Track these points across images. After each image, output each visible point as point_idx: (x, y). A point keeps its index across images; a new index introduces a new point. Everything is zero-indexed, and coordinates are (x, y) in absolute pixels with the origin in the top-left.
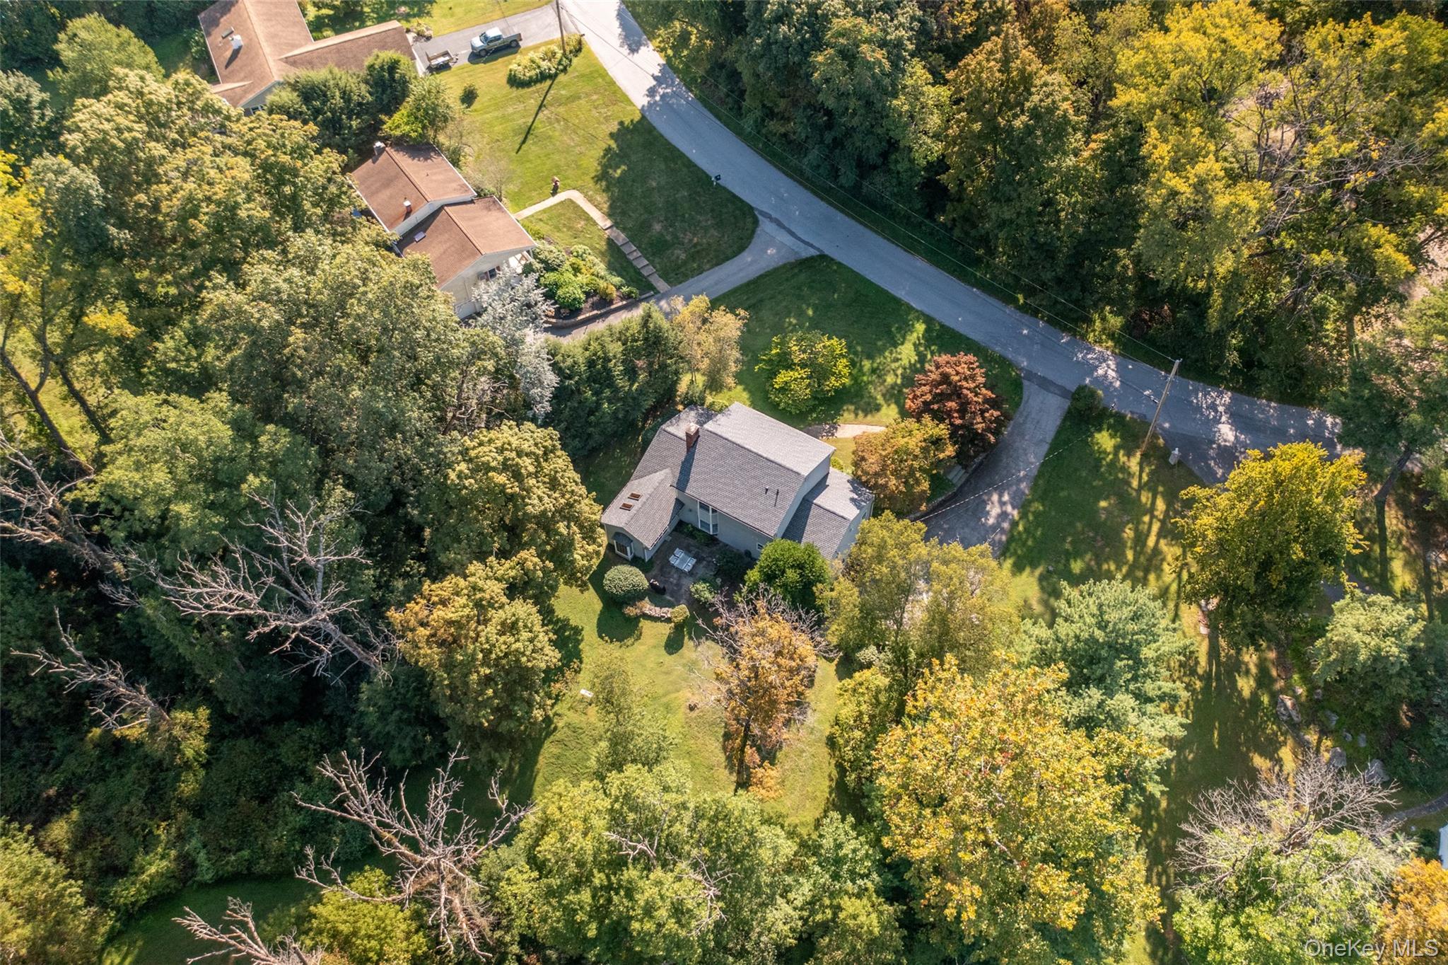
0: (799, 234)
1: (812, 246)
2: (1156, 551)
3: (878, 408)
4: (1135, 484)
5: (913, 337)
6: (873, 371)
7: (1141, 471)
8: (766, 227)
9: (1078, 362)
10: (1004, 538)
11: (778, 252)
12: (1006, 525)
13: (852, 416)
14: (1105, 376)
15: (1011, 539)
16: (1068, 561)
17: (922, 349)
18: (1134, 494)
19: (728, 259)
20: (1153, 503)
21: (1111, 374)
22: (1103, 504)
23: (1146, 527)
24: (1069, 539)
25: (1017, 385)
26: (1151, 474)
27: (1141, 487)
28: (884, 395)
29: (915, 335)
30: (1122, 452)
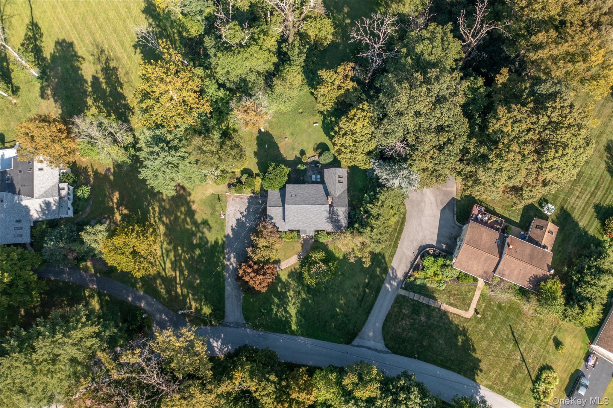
0: (366, 350)
1: (358, 346)
2: (175, 270)
3: (289, 276)
4: (190, 296)
5: (294, 320)
6: (299, 293)
7: (190, 303)
8: (381, 346)
9: (229, 343)
10: (225, 251)
11: (368, 335)
12: (227, 256)
13: (296, 268)
14: (217, 342)
15: (223, 252)
16: (202, 252)
17: (288, 316)
18: (189, 291)
19: (386, 320)
20: (182, 290)
21: (215, 344)
22: (198, 281)
23: (181, 278)
24: (204, 261)
25: (247, 319)
26: (186, 303)
27: (188, 295)
28: (290, 284)
29: (294, 322)
30: (199, 308)
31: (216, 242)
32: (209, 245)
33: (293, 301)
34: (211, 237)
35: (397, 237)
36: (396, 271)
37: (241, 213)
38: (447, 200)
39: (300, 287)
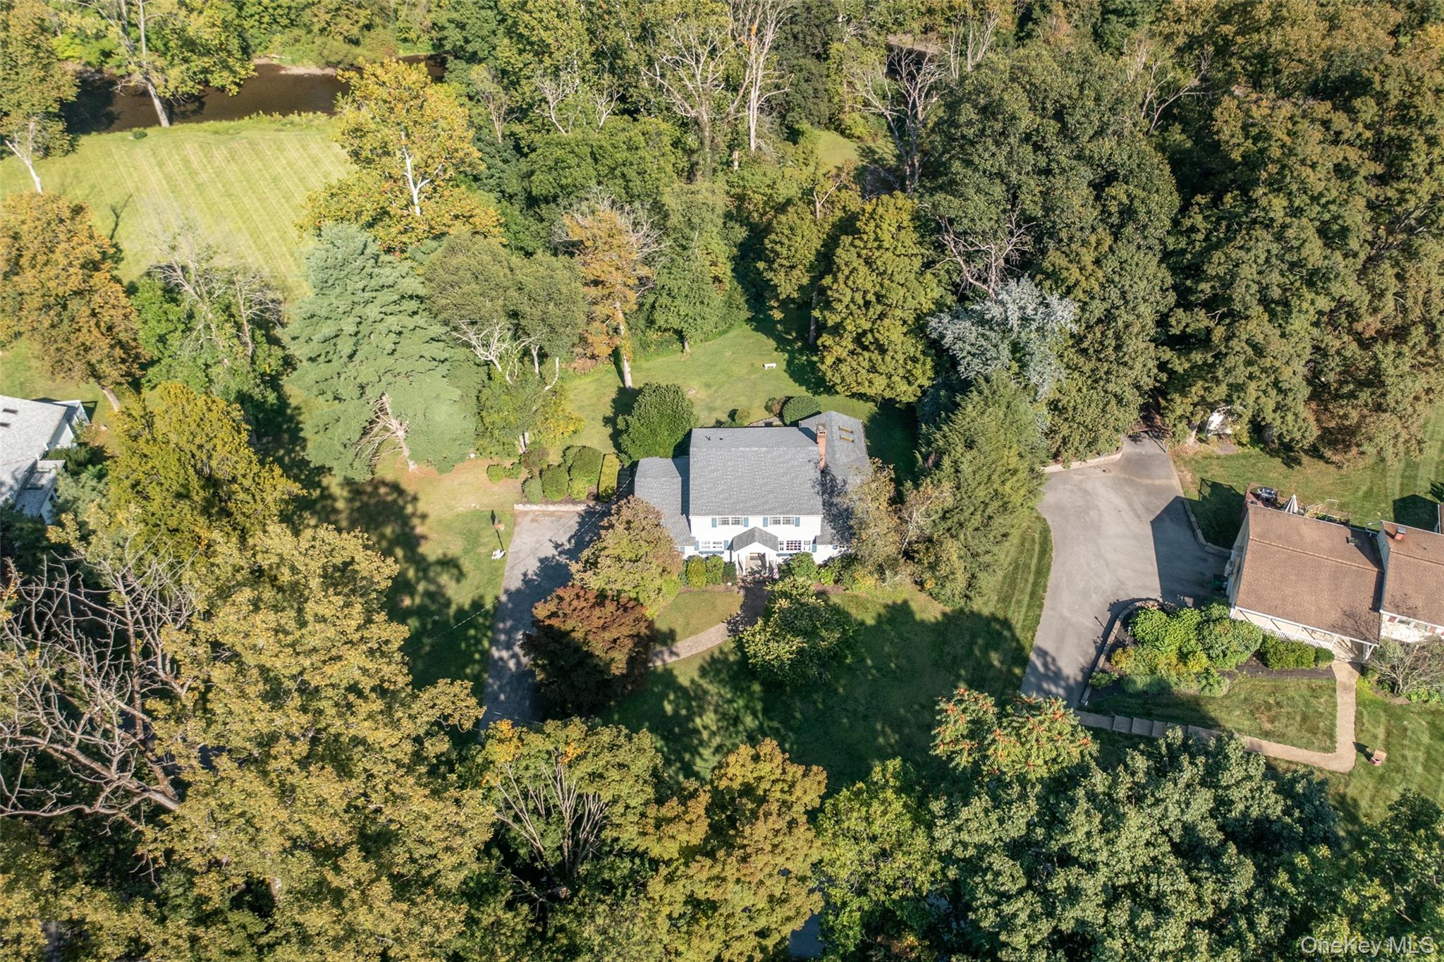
31: (477, 605)
32: (453, 608)
33: (717, 741)
34: (460, 595)
35: (1035, 584)
36: (1054, 660)
37: (557, 546)
38: (1162, 504)
39: (741, 702)
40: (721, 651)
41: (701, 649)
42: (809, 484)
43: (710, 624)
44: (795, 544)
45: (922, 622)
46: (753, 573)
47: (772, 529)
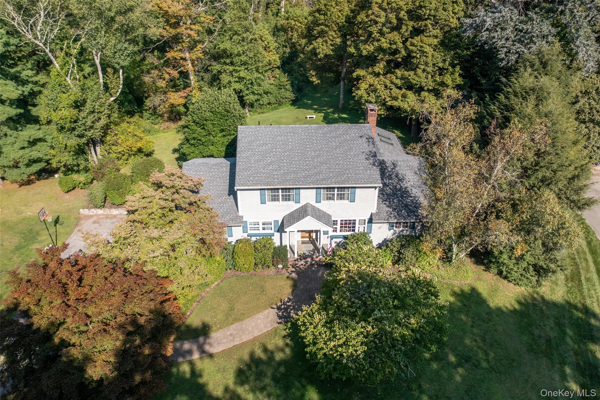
13: (270, 346)
40: (265, 350)
41: (246, 338)
42: (363, 156)
43: (258, 309)
44: (349, 224)
45: (499, 310)
46: (303, 257)
47: (325, 206)
